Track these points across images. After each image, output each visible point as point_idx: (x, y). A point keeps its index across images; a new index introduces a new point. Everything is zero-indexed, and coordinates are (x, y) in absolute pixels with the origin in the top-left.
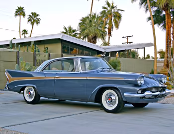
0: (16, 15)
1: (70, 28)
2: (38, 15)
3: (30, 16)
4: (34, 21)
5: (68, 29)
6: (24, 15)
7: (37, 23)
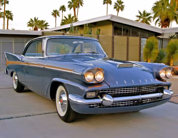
0: (104, 3)
1: (144, 12)
2: (122, 2)
3: (116, 3)
4: (119, 7)
5: (142, 13)
6: (111, 3)
7: (122, 10)
